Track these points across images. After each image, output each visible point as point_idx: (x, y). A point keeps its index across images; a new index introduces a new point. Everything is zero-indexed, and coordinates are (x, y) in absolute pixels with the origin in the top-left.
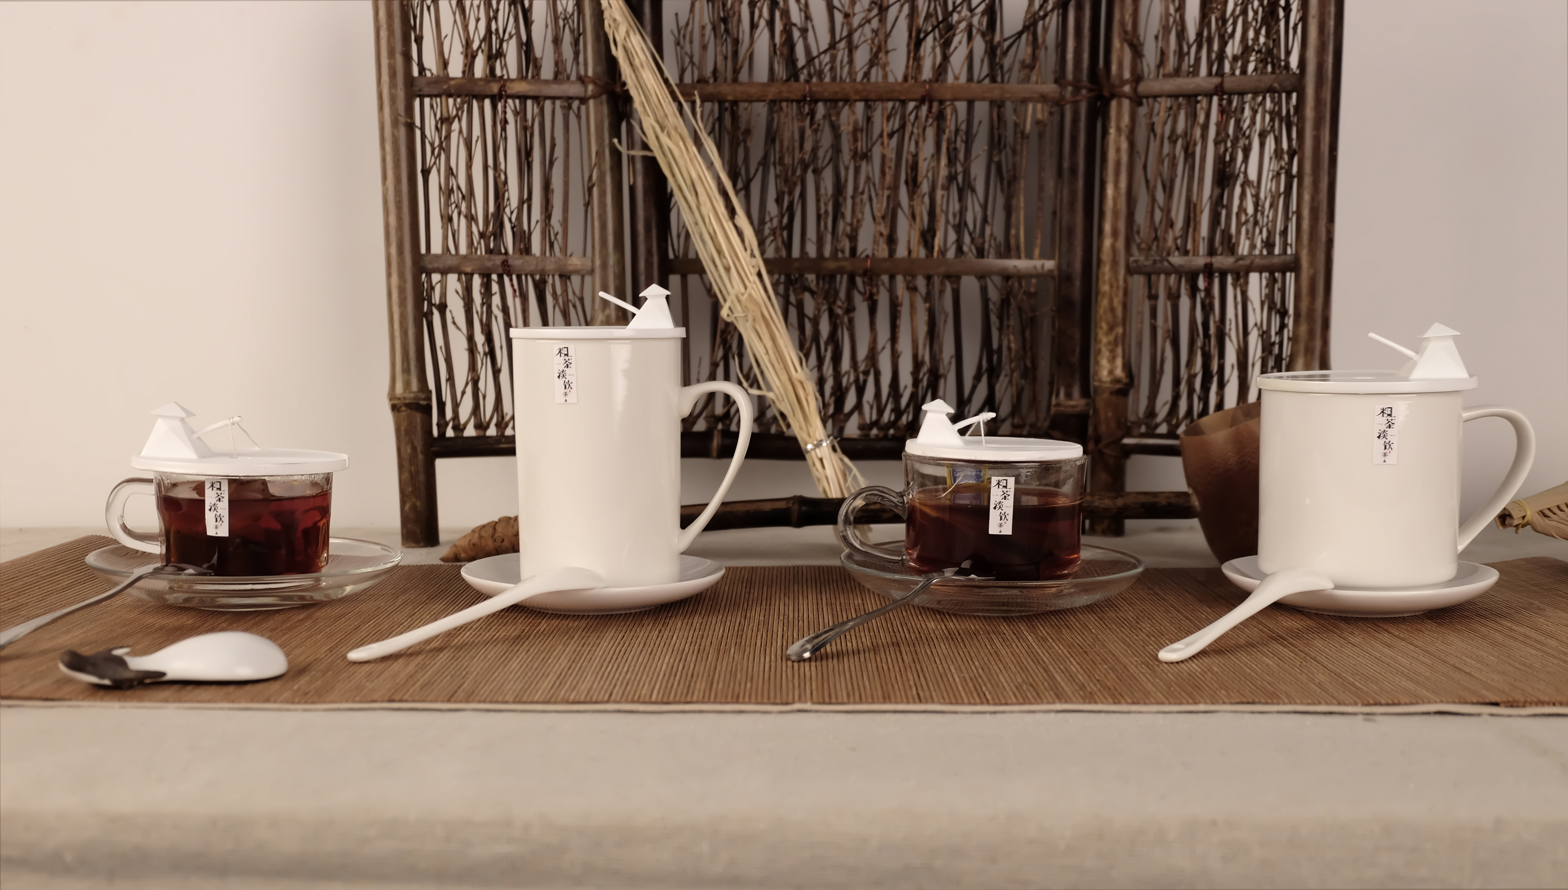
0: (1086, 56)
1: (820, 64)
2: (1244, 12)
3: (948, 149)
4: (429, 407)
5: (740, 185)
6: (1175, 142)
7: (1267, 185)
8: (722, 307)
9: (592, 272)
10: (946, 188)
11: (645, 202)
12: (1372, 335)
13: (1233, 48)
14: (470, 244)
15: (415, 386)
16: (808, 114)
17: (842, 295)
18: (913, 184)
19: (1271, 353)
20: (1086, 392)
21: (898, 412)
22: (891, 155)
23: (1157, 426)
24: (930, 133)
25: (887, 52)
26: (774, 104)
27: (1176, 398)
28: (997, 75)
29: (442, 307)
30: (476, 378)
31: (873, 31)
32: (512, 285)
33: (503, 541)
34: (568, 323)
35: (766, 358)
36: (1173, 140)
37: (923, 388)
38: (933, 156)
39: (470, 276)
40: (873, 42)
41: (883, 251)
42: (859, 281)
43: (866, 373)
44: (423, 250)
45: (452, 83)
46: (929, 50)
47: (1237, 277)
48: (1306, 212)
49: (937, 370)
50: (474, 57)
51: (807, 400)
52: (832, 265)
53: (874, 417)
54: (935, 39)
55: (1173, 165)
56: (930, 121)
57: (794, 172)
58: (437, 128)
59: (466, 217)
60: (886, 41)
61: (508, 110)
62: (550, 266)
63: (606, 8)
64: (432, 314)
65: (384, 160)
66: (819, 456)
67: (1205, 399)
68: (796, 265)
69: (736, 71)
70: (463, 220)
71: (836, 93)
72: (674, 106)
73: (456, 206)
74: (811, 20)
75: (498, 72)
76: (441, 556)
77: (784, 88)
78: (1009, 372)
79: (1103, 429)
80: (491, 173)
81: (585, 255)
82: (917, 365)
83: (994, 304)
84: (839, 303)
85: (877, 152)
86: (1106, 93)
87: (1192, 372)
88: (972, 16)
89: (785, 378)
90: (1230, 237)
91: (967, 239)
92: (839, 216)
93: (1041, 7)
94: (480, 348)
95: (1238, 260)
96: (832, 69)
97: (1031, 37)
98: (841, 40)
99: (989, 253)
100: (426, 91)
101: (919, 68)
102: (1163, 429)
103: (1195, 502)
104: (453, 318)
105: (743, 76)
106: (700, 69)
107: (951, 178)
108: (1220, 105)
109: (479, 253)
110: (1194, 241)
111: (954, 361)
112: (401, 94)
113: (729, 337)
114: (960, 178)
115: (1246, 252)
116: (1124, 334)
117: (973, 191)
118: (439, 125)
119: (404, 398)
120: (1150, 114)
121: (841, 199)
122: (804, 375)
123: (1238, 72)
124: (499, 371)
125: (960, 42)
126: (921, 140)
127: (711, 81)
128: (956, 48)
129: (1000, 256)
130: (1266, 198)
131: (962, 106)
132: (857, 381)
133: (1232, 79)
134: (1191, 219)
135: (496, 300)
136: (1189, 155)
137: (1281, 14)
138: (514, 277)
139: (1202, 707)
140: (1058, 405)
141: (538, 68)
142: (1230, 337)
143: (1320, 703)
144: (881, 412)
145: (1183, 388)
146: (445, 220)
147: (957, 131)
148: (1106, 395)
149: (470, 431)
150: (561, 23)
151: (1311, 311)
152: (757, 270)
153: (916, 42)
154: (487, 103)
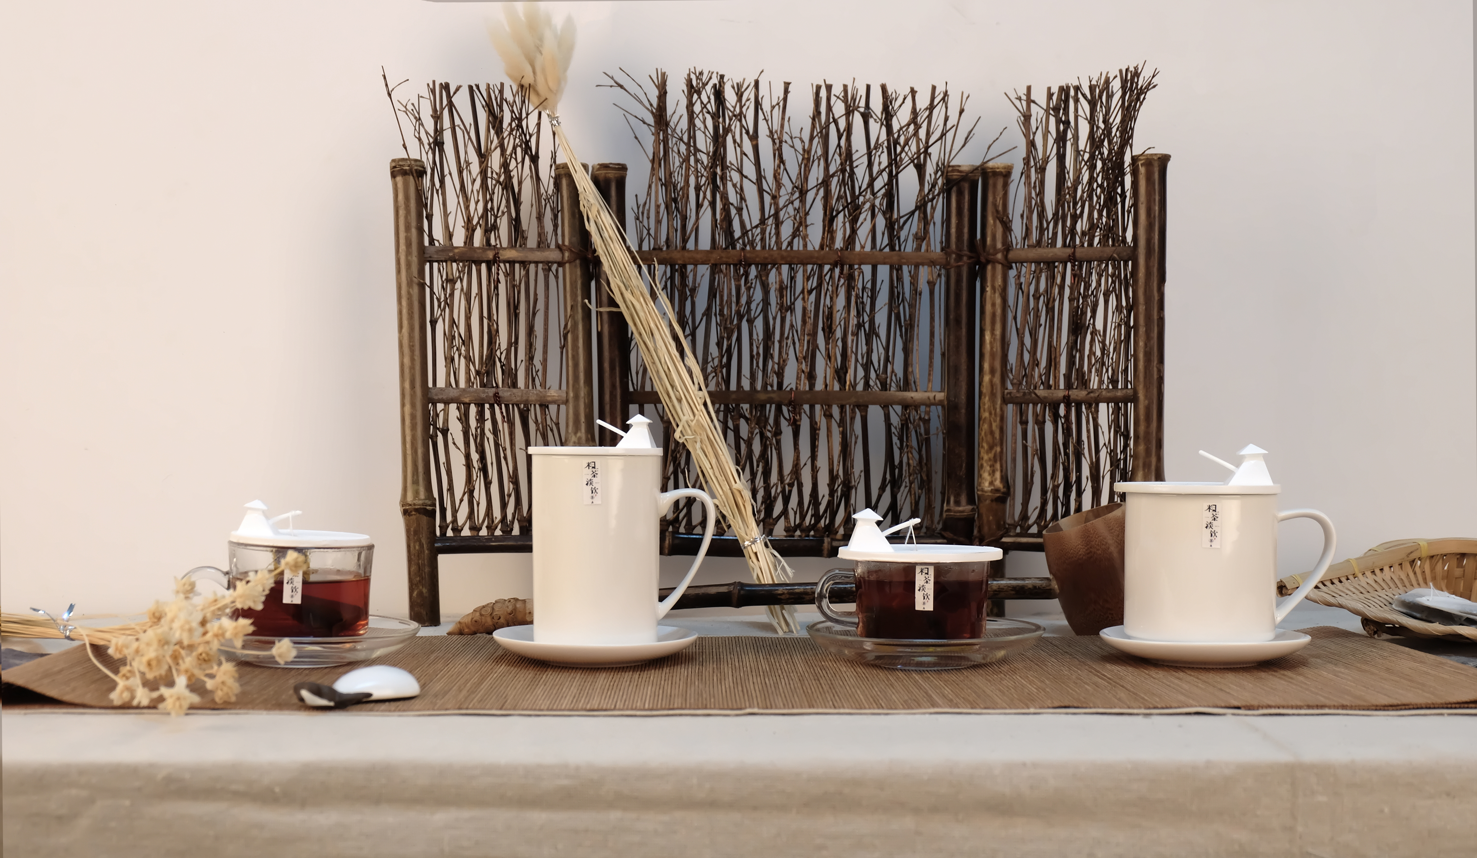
0: (966, 230)
1: (753, 235)
2: (1090, 197)
3: (856, 303)
4: (434, 511)
5: (688, 332)
6: (1039, 298)
7: (1111, 332)
8: (674, 431)
9: (566, 402)
10: (856, 334)
11: (610, 345)
12: (1201, 452)
13: (1082, 225)
14: (468, 380)
15: (422, 495)
16: (743, 275)
17: (771, 421)
18: (829, 331)
19: (1118, 466)
20: (971, 500)
21: (817, 517)
22: (811, 308)
23: (1030, 527)
24: (842, 292)
25: (806, 226)
26: (715, 269)
27: (1044, 503)
28: (895, 244)
29: (445, 432)
30: (472, 488)
31: (795, 209)
32: (502, 413)
33: (500, 618)
34: (546, 444)
35: (711, 471)
36: (1037, 298)
37: (837, 497)
38: (844, 307)
39: (467, 405)
40: (795, 219)
41: (805, 386)
42: (785, 409)
43: (791, 485)
44: (430, 385)
45: (456, 251)
46: (840, 224)
47: (1089, 407)
48: (1141, 356)
49: (850, 482)
50: (474, 230)
51: (744, 505)
52: (763, 397)
53: (797, 522)
54: (845, 216)
55: (1037, 316)
56: (842, 281)
57: (732, 322)
58: (443, 286)
59: (465, 358)
60: (805, 219)
61: (500, 272)
62: (533, 398)
63: (582, 192)
64: (437, 436)
65: (400, 313)
66: (755, 551)
67: (1067, 504)
68: (734, 396)
69: (685, 241)
70: (463, 360)
71: (766, 258)
72: (635, 267)
73: (457, 349)
74: (745, 201)
75: (493, 242)
76: (447, 632)
77: (723, 255)
78: (908, 484)
79: (986, 529)
80: (485, 321)
81: (560, 388)
82: (833, 478)
83: (896, 428)
84: (769, 428)
85: (799, 305)
86: (983, 260)
87: (1056, 483)
88: (875, 198)
89: (726, 488)
90: (1083, 374)
91: (873, 375)
92: (769, 356)
93: (930, 190)
94: (475, 464)
95: (1089, 393)
96: (763, 239)
97: (922, 215)
98: (769, 217)
99: (890, 386)
100: (435, 257)
101: (833, 240)
102: (1034, 530)
103: (1055, 585)
104: (453, 439)
105: (690, 245)
106: (656, 239)
107: (860, 326)
108: (1072, 270)
109: (475, 386)
110: (1055, 377)
111: (863, 474)
112: (415, 259)
113: (678, 455)
114: (867, 326)
115: (1095, 387)
116: (1002, 452)
117: (878, 336)
118: (445, 285)
119: (415, 505)
120: (1019, 276)
121: (770, 343)
122: (741, 485)
123: (1086, 245)
124: (490, 483)
125: (865, 219)
126: (835, 296)
127: (665, 249)
128: (862, 223)
129: (900, 389)
130: (1110, 344)
131: (867, 269)
132: (783, 491)
133: (1082, 250)
134: (1052, 361)
135: (488, 425)
136: (1050, 310)
137: (1119, 199)
138: (503, 405)
139: (1032, 710)
140: (948, 510)
141: (525, 239)
142: (1084, 454)
143: (1115, 707)
144: (803, 517)
145: (1050, 495)
146: (449, 361)
147: (864, 288)
148: (988, 502)
149: (466, 532)
150: (543, 203)
151: (1147, 433)
152: (703, 401)
153: (829, 220)
154: (484, 266)
